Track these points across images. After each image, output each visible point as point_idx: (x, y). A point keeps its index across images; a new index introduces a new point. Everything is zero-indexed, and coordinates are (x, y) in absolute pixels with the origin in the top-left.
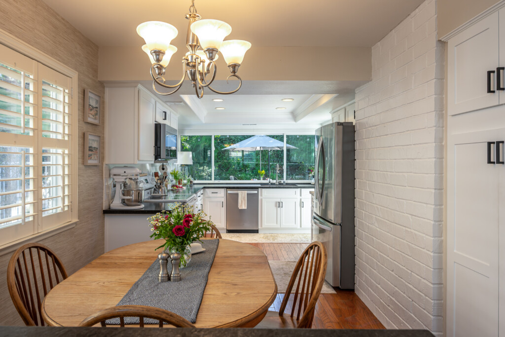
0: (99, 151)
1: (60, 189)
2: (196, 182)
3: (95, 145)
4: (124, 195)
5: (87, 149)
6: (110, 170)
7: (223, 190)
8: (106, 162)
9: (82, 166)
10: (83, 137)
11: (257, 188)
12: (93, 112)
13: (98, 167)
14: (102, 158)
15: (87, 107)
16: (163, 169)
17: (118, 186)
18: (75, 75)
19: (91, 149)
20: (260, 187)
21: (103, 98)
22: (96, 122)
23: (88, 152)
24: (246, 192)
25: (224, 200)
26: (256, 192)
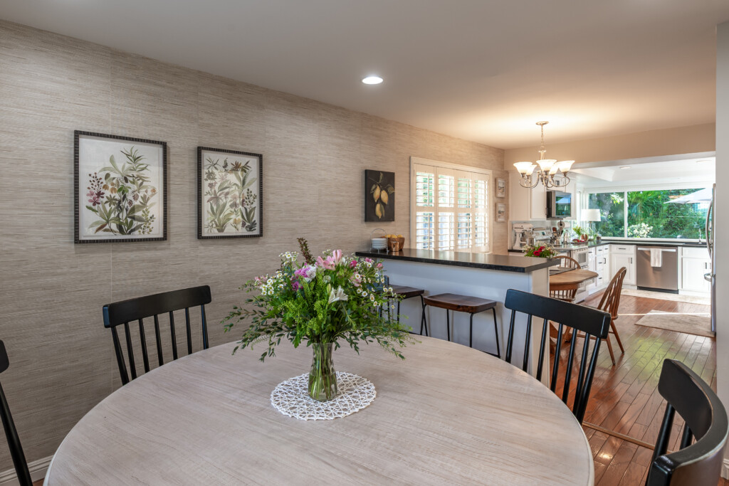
0: (505, 213)
1: (483, 234)
2: (603, 238)
3: (502, 210)
4: (521, 241)
5: (497, 212)
6: (513, 225)
7: (633, 248)
8: (510, 219)
9: (495, 222)
10: (496, 205)
11: (677, 246)
12: (501, 191)
13: (505, 223)
14: (507, 218)
15: (498, 188)
16: (561, 225)
17: (518, 235)
18: (490, 172)
19: (500, 212)
20: (680, 246)
21: (508, 180)
22: (503, 196)
23: (498, 214)
24: (660, 250)
25: (634, 257)
26: (674, 250)
